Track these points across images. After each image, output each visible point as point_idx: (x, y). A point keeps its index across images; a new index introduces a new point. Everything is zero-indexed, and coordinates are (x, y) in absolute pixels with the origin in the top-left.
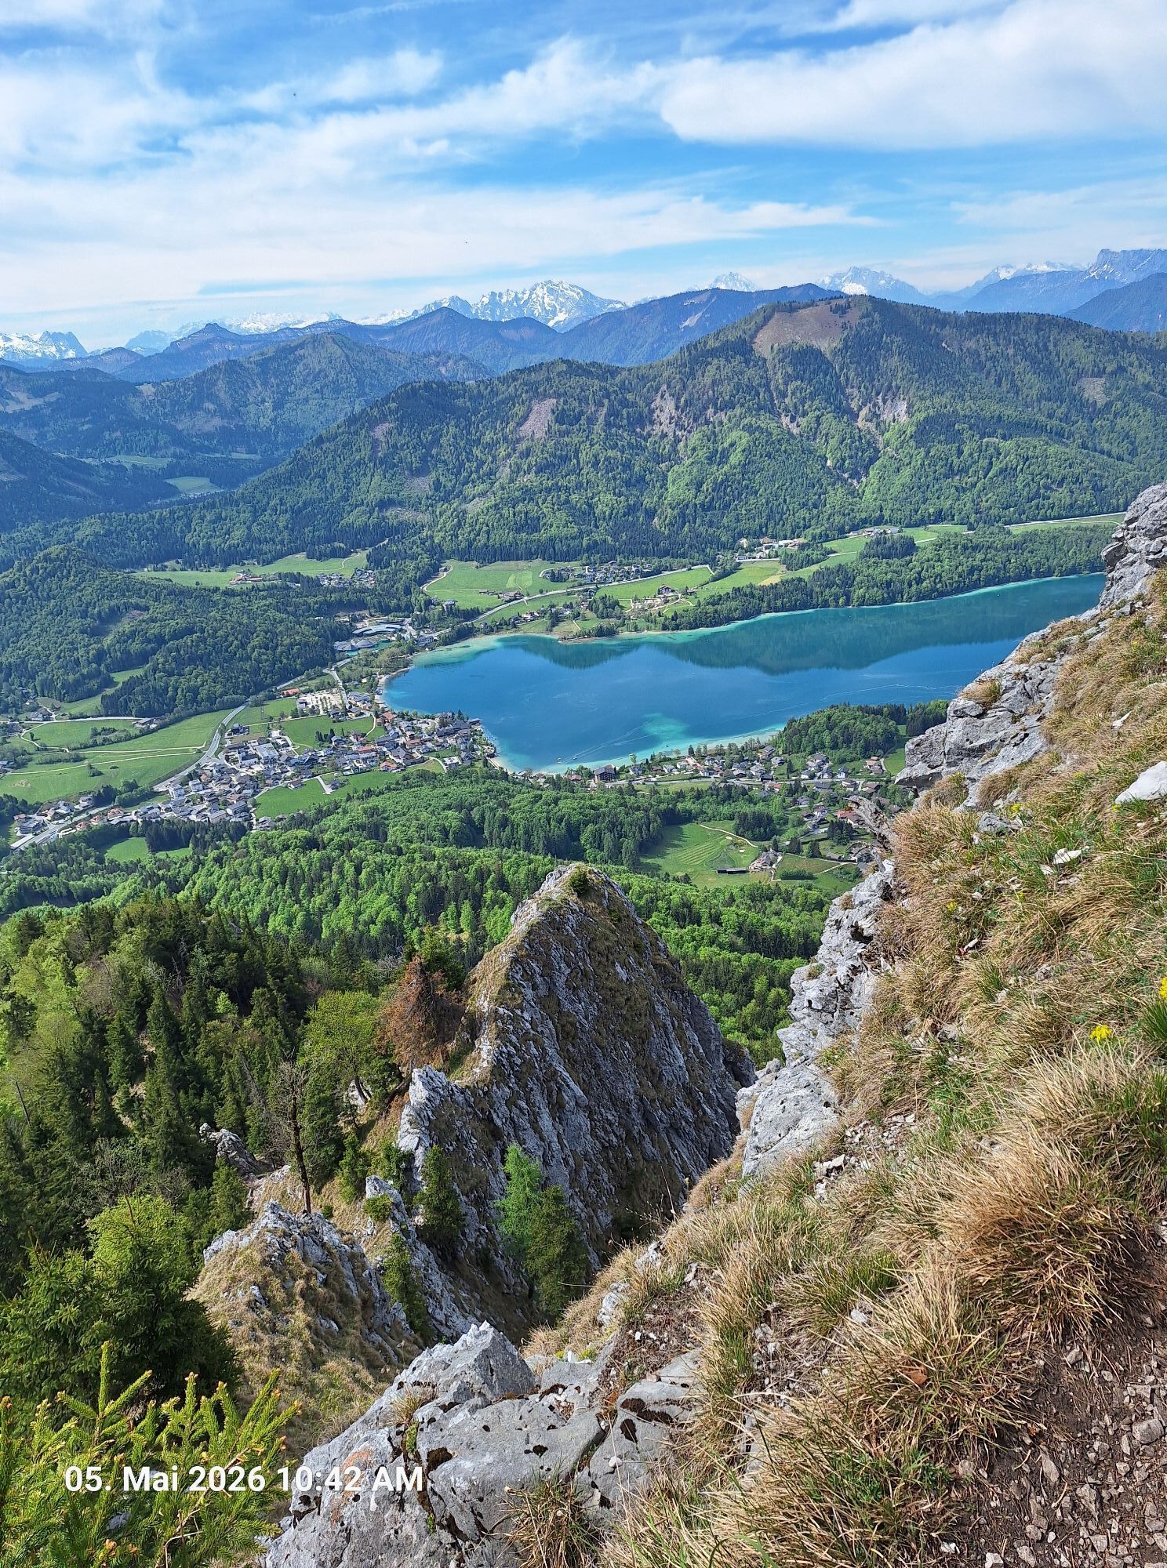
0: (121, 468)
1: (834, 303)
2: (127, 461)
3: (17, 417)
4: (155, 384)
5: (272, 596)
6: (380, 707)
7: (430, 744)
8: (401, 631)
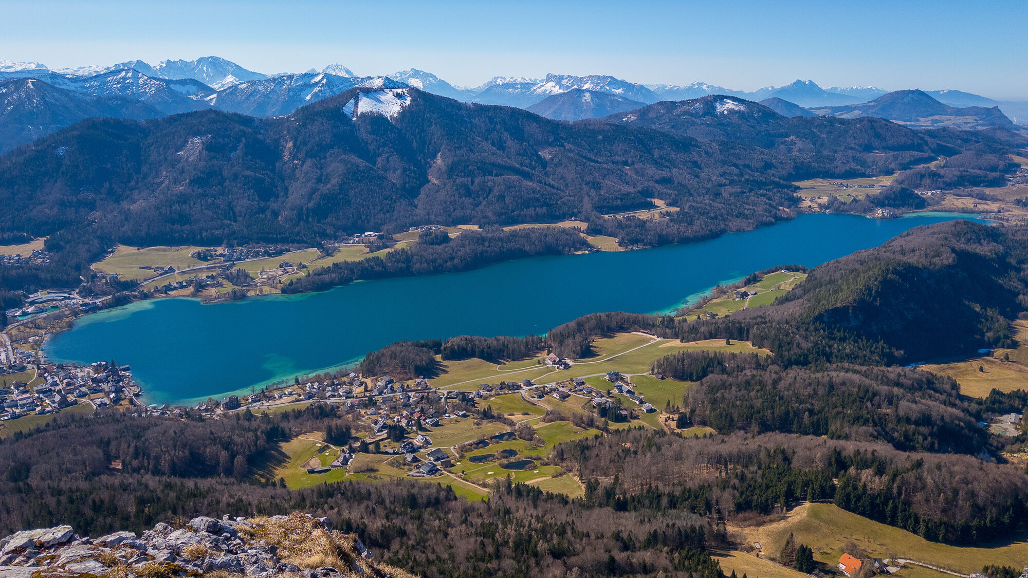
1: (394, 91)
6: (42, 360)
7: (84, 389)
8: (69, 298)
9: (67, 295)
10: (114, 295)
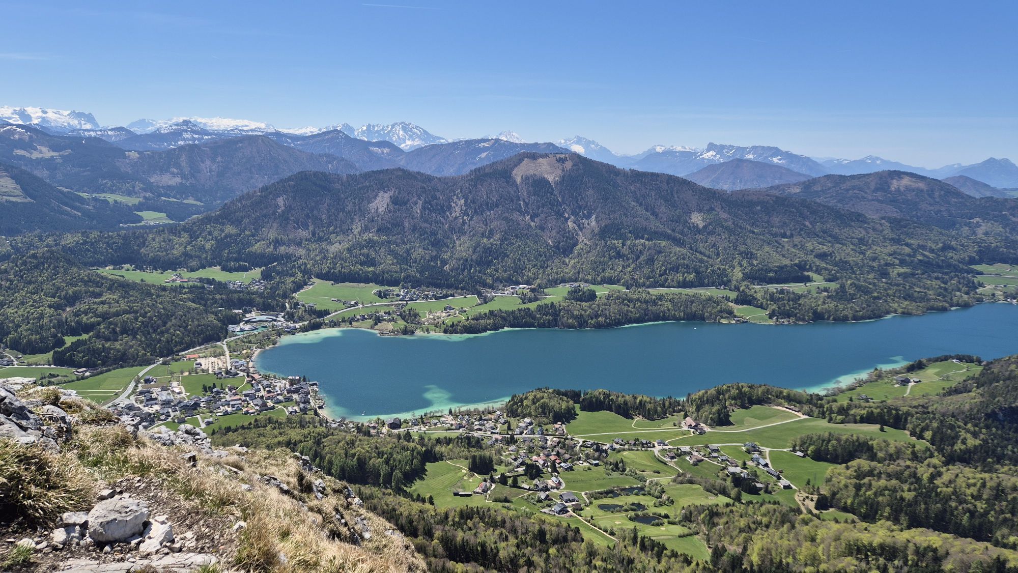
0: (105, 202)
1: (558, 156)
2: (111, 198)
3: (38, 162)
4: (139, 153)
5: (190, 292)
6: (251, 370)
7: (280, 398)
8: (275, 320)
9: (274, 318)
10: (310, 321)
